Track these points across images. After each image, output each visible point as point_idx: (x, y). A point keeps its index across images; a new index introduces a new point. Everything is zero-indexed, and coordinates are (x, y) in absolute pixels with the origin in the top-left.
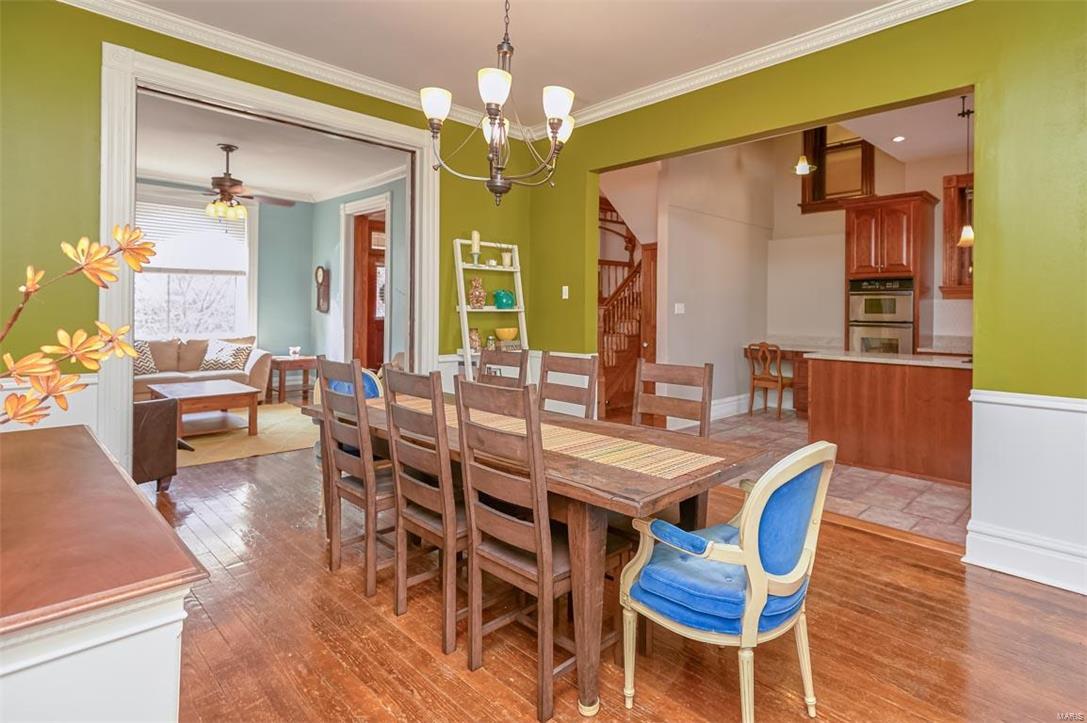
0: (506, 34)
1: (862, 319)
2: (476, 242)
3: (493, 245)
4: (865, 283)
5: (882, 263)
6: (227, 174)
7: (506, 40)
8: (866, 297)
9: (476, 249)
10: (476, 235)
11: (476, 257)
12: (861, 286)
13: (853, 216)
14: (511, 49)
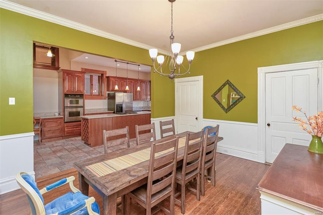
1: (69, 106)
4: (69, 95)
5: (75, 90)
7: (172, 35)
8: (70, 99)
12: (68, 96)
13: (65, 74)
14: (174, 37)
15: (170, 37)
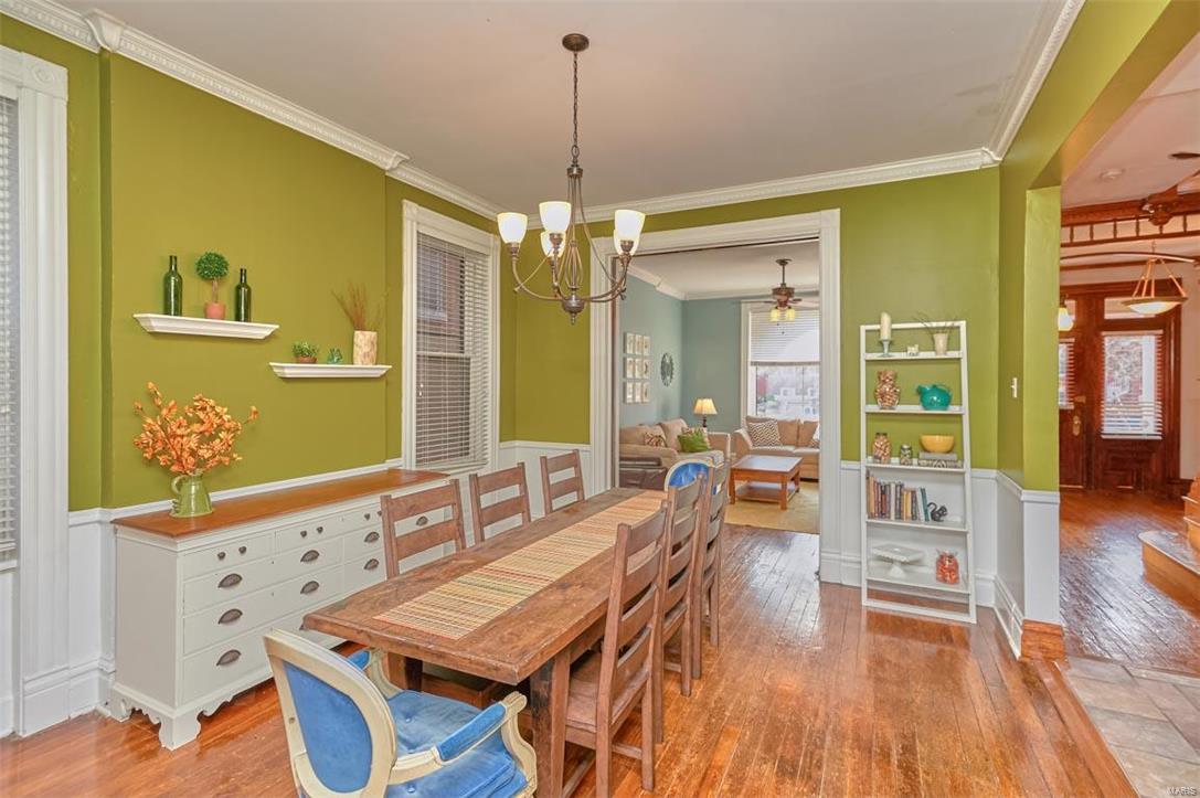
2: (886, 326)
3: (920, 325)
6: (784, 284)
7: (575, 164)
9: (886, 335)
10: (886, 319)
11: (886, 344)
15: (570, 170)
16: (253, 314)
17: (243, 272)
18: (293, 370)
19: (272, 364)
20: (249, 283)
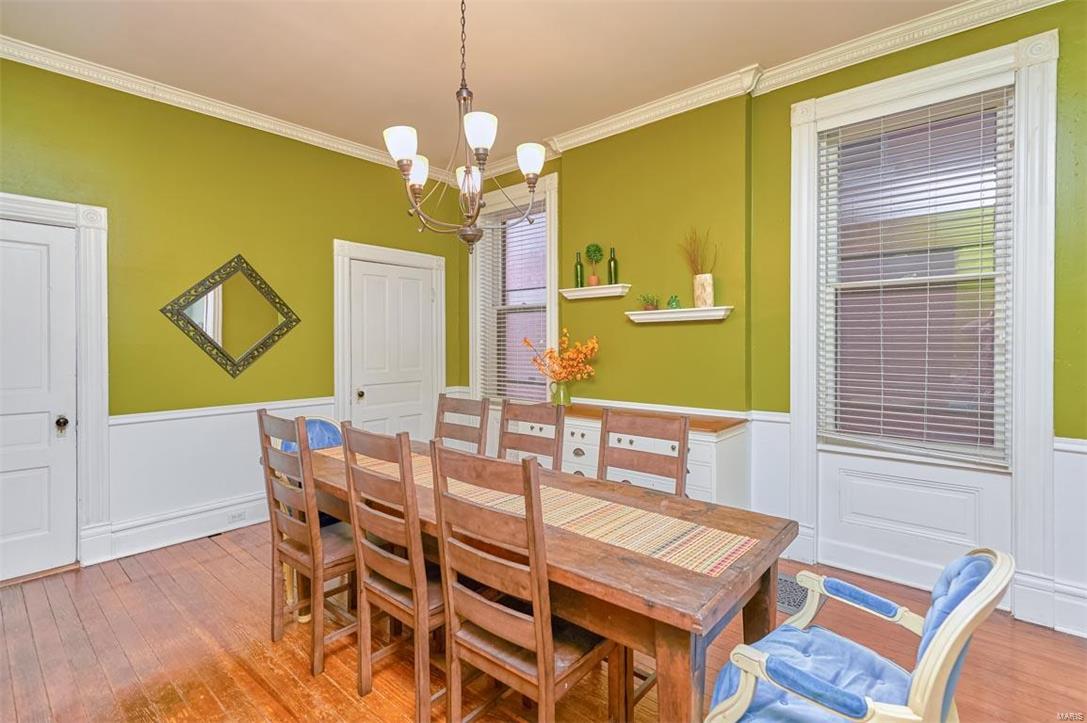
0: (463, 79)
7: (464, 86)
14: (470, 94)
15: (459, 94)
16: (620, 278)
17: (612, 251)
18: (639, 316)
19: (627, 313)
20: (616, 257)
